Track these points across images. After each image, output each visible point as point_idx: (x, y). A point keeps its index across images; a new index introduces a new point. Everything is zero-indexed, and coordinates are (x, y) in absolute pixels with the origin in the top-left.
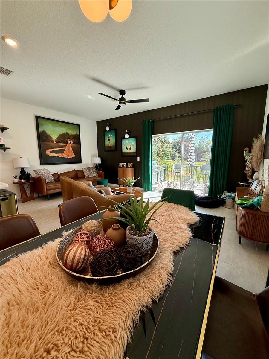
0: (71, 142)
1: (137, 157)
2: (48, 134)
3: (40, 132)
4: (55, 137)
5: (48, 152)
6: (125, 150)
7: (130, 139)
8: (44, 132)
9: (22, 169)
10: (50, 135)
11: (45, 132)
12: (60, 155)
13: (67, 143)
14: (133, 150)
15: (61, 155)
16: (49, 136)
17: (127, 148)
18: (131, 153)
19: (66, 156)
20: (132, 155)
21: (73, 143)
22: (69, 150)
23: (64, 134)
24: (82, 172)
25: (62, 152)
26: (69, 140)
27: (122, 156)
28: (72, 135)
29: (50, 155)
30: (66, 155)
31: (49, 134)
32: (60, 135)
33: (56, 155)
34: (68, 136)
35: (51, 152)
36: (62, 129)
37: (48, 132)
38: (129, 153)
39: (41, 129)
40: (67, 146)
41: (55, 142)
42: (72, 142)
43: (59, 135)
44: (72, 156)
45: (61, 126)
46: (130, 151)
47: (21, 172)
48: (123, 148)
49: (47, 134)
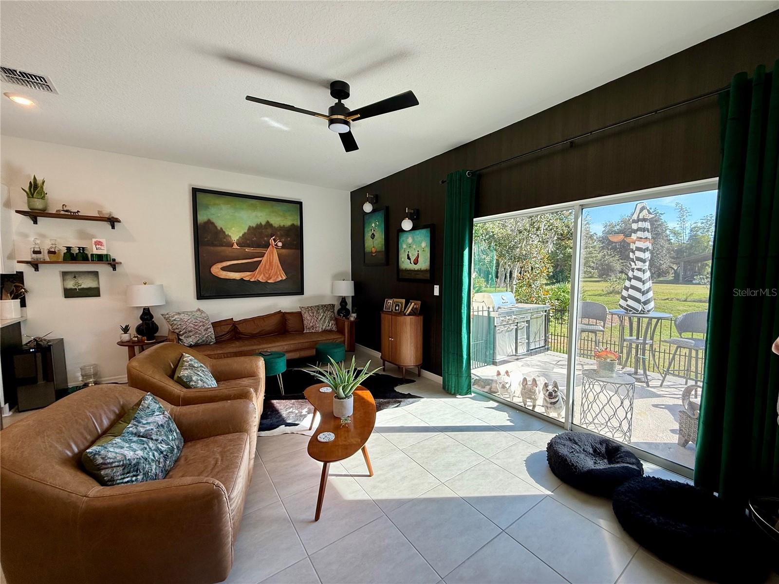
0: (276, 245)
1: (433, 283)
2: (219, 228)
3: (200, 225)
4: (235, 234)
5: (217, 270)
6: (406, 264)
7: (417, 232)
8: (209, 223)
9: (144, 309)
10: (224, 230)
11: (213, 223)
12: (246, 276)
13: (267, 245)
14: (424, 263)
15: (251, 275)
16: (222, 231)
17: (409, 258)
18: (418, 271)
19: (261, 279)
20: (420, 277)
21: (283, 247)
22: (271, 264)
23: (259, 226)
24: (299, 315)
25: (252, 267)
26: (272, 241)
27: (399, 280)
28: (281, 228)
29: (221, 275)
30: (262, 275)
31: (221, 228)
32: (250, 228)
33: (236, 276)
34: (269, 231)
35: (223, 269)
36: (254, 214)
37: (220, 224)
38: (414, 271)
39: (202, 218)
40: (266, 255)
41: (235, 246)
42: (280, 244)
43: (247, 228)
44: (277, 277)
45: (254, 208)
46: (416, 267)
47: (142, 318)
48: (400, 256)
49: (216, 227)
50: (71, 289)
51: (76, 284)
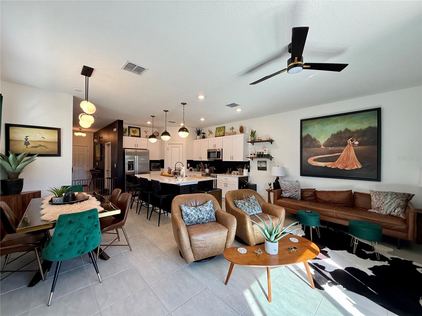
0: (353, 144)
2: (313, 138)
5: (311, 161)
9: (277, 177)
10: (316, 138)
11: (310, 136)
12: (329, 165)
15: (332, 164)
19: (340, 167)
21: (359, 145)
23: (340, 133)
24: (368, 196)
25: (333, 159)
26: (349, 141)
28: (357, 131)
29: (313, 163)
30: (341, 164)
32: (333, 135)
33: (322, 164)
35: (315, 160)
40: (344, 151)
41: (322, 147)
42: (357, 143)
47: (276, 180)
50: (259, 167)
51: (261, 165)
